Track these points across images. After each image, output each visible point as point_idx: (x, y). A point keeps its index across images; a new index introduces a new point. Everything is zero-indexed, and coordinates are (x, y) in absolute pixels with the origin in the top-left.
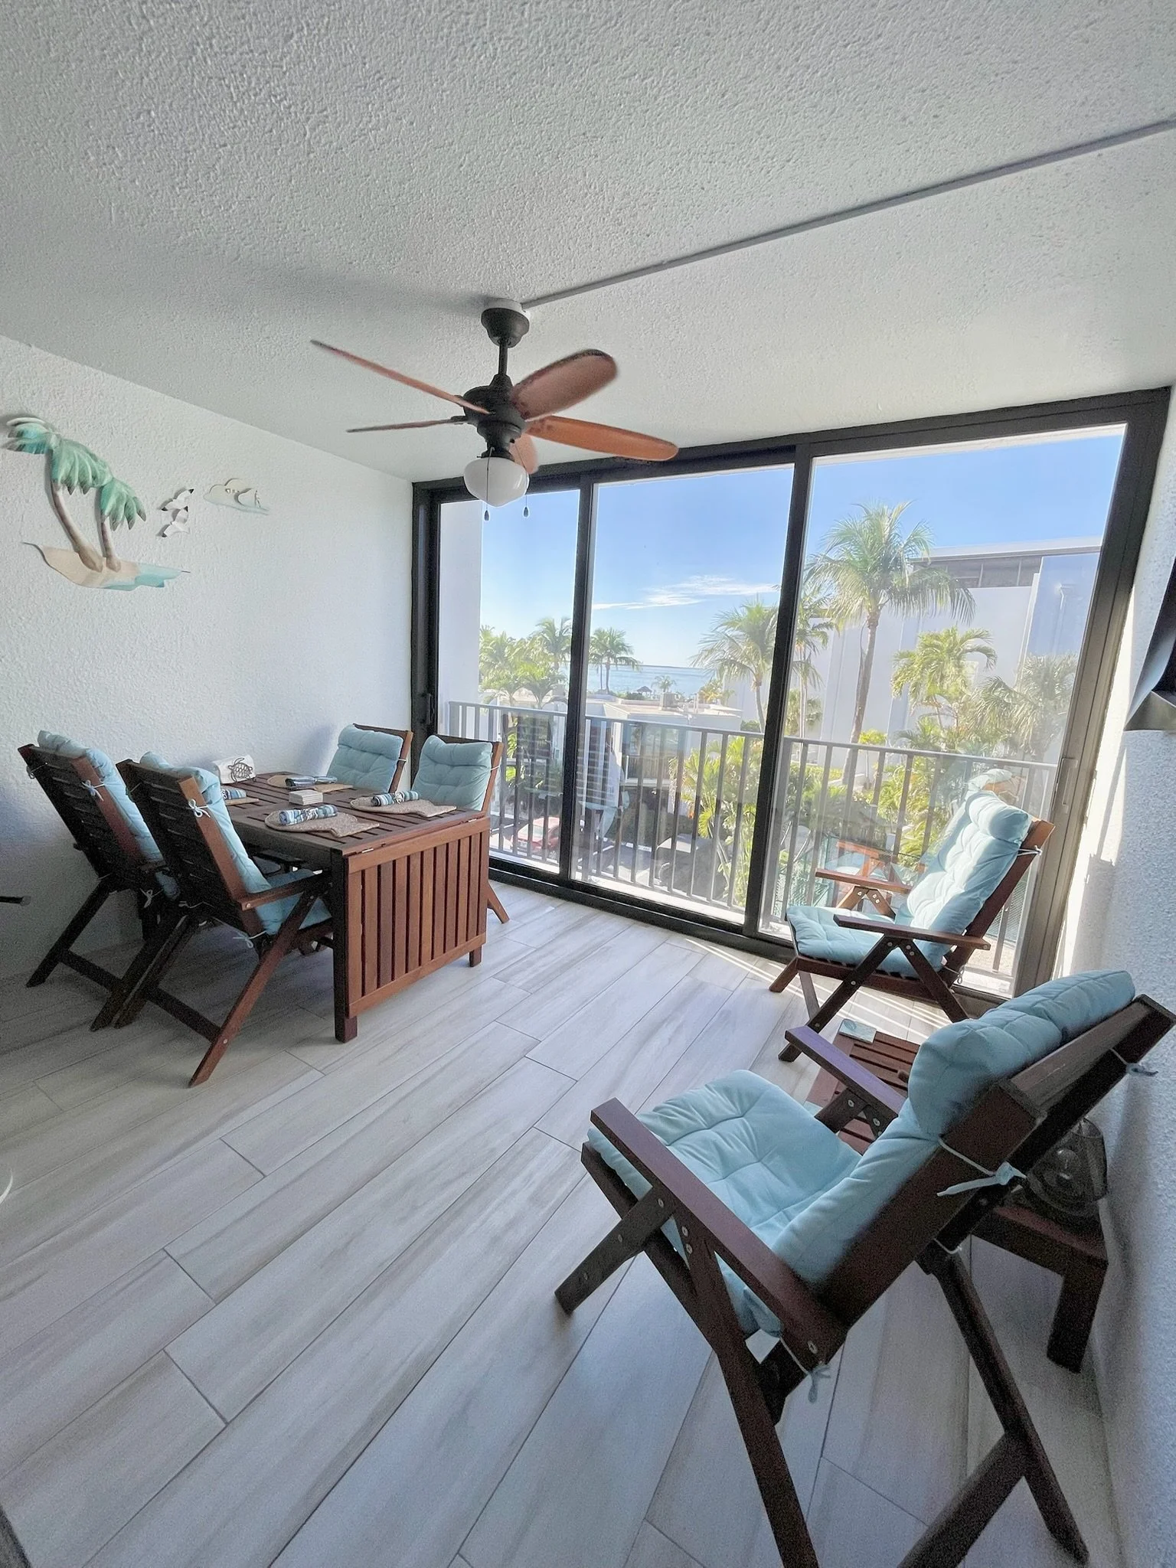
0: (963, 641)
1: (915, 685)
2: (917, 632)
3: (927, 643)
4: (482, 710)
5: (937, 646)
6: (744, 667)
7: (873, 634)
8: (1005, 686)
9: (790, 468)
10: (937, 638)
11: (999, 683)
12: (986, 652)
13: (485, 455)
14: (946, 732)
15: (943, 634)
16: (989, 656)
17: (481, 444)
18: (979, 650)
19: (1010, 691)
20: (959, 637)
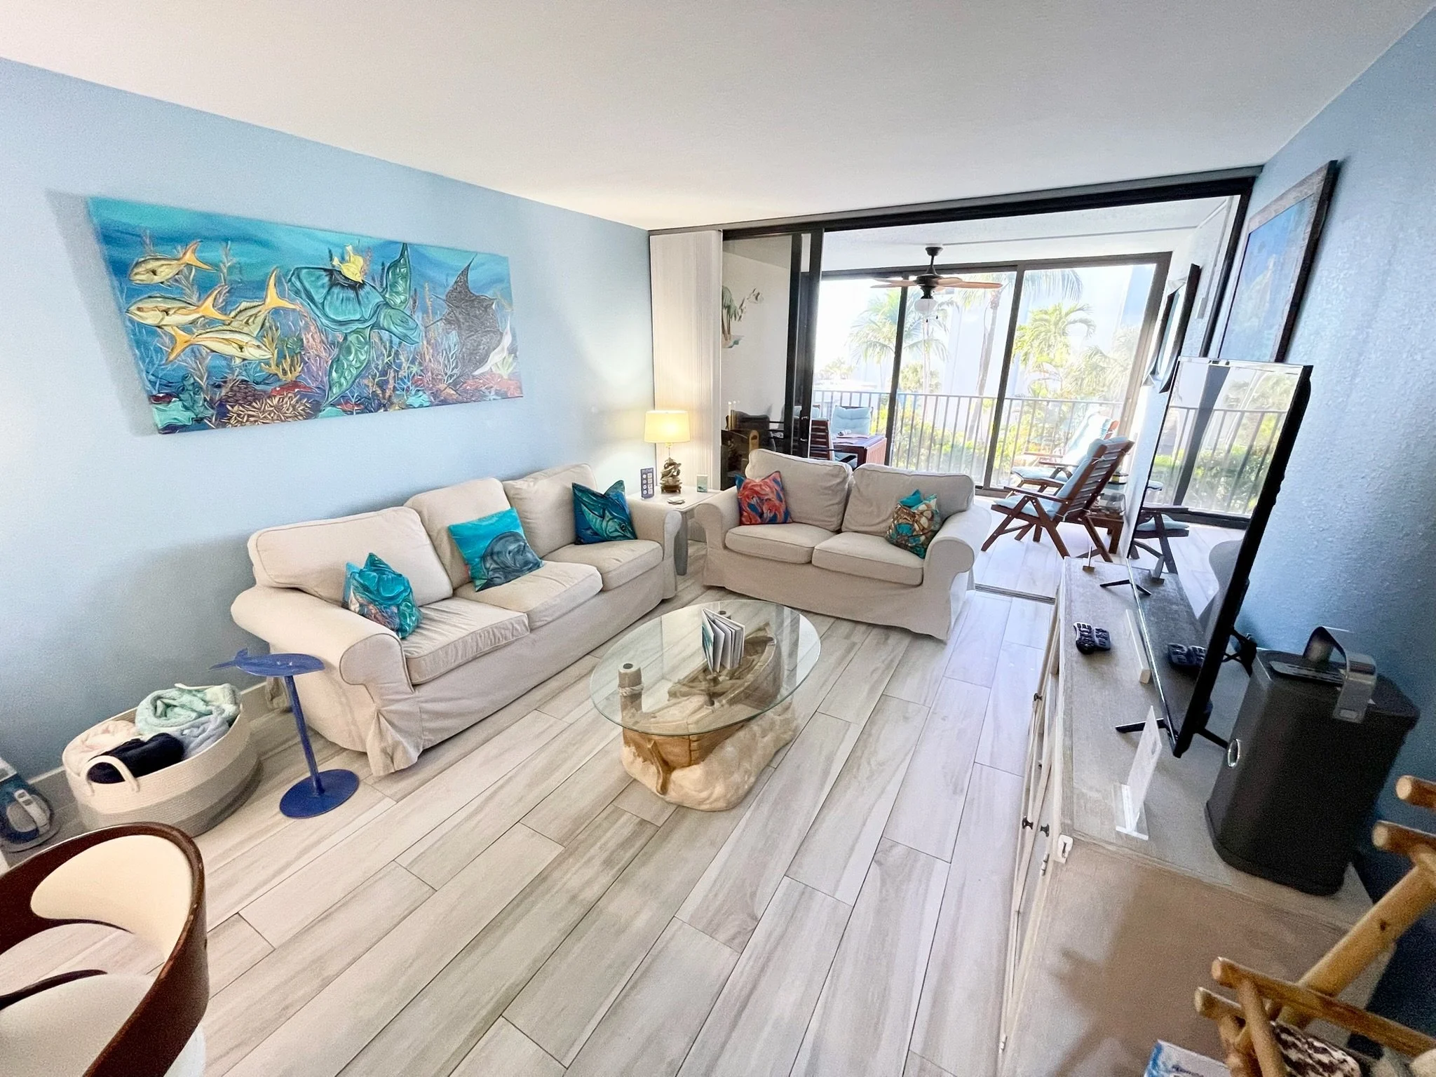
0: (1067, 314)
1: (1026, 354)
2: (1028, 306)
3: (1037, 317)
4: (835, 393)
5: (1046, 320)
6: (884, 346)
7: (995, 313)
8: (1101, 353)
9: (1015, 273)
10: (1046, 313)
11: (1097, 352)
12: (1085, 322)
13: (922, 298)
14: (1052, 393)
15: (1050, 309)
16: (1089, 326)
17: (922, 294)
18: (1082, 321)
19: (1106, 357)
20: (1063, 313)
